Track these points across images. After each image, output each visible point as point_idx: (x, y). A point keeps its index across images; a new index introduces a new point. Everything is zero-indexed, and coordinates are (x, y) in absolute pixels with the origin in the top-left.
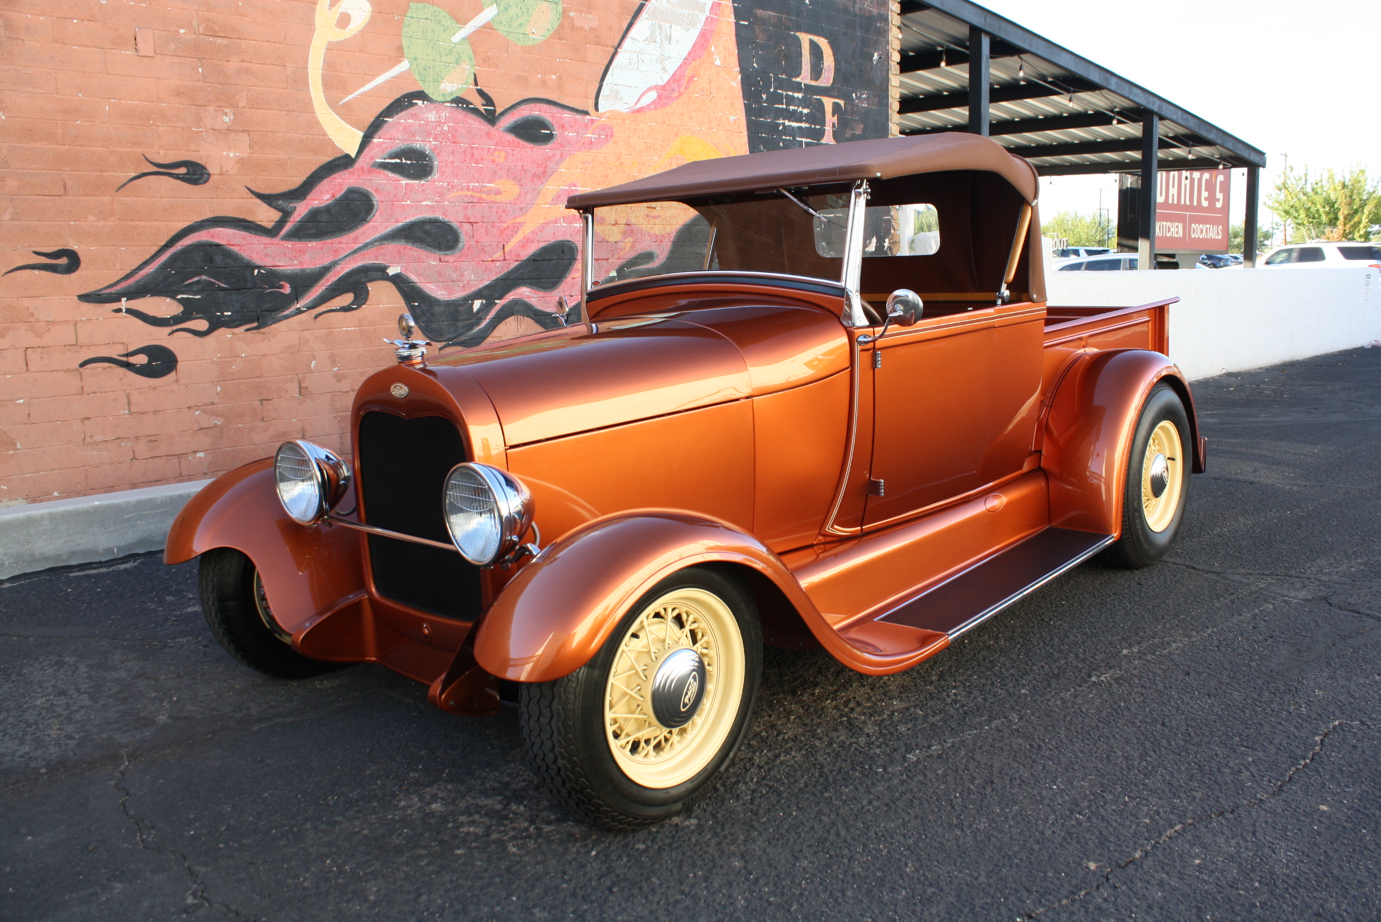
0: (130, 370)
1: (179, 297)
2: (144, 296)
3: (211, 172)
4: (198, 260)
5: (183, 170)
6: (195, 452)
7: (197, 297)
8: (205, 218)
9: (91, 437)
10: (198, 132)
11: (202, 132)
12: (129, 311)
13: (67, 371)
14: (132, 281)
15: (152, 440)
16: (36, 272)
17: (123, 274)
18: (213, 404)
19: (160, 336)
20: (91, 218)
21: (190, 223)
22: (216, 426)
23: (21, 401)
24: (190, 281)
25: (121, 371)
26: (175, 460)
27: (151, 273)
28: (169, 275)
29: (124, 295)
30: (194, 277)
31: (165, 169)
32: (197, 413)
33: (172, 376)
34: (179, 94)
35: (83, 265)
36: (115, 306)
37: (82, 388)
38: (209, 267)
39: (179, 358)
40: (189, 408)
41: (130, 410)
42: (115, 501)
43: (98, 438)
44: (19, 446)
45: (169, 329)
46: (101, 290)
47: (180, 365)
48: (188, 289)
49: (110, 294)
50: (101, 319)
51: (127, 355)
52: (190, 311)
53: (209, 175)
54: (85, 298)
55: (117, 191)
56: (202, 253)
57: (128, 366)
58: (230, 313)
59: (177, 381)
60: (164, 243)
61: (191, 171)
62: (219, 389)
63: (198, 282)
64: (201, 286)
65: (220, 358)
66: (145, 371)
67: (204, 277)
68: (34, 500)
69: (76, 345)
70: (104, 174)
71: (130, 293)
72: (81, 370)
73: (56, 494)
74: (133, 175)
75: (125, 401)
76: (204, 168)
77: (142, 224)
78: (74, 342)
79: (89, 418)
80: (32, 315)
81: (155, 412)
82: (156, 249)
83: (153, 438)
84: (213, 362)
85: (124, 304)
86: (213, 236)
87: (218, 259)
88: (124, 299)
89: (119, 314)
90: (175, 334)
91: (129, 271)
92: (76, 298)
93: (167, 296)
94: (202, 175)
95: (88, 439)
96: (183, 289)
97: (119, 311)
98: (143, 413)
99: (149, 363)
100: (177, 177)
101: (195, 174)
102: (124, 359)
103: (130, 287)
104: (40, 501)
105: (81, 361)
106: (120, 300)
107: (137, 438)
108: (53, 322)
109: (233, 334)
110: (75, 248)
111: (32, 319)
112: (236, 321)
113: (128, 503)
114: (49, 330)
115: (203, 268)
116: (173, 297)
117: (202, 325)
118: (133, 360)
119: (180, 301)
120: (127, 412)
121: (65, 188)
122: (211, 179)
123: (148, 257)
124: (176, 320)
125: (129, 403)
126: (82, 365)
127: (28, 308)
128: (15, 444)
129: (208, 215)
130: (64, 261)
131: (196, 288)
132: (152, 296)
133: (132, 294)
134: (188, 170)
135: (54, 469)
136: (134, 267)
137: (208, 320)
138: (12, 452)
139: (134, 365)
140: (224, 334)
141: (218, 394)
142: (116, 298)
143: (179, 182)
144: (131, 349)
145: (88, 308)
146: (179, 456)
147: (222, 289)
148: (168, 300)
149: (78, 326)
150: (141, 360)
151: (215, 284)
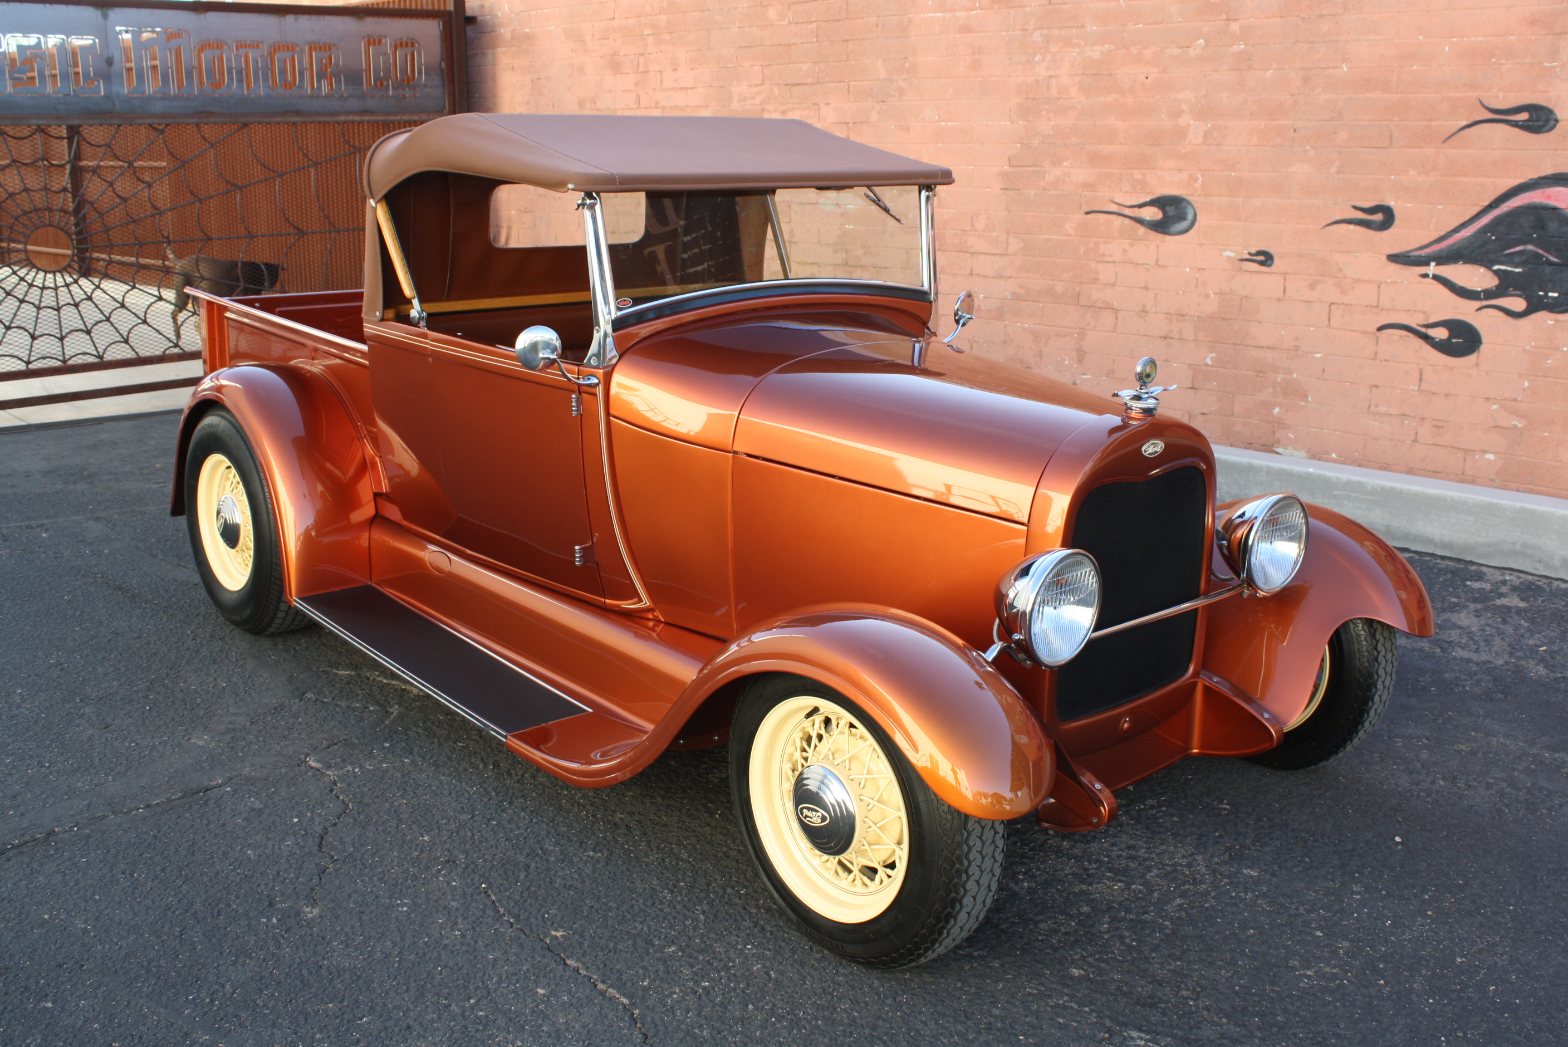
0: (1427, 343)
1: (1496, 267)
2: (1456, 263)
3: (1559, 116)
4: (1527, 225)
5: (1524, 116)
6: (1486, 452)
7: (1517, 270)
8: (1542, 174)
9: (1376, 406)
10: (1549, 69)
11: (1556, 67)
12: (1436, 278)
13: (1364, 333)
14: (1444, 244)
15: (1439, 426)
16: (1352, 227)
17: (1436, 235)
18: (1515, 400)
19: (1465, 311)
20: (1412, 173)
21: (1522, 181)
22: (1515, 427)
23: (1319, 355)
24: (1512, 250)
25: (1418, 342)
26: (1460, 455)
27: (1468, 238)
28: (1486, 242)
29: (1434, 259)
30: (1518, 245)
31: (1501, 116)
32: (1494, 407)
33: (1472, 358)
34: (1534, 22)
35: (1397, 222)
36: (1423, 270)
37: (1376, 354)
38: (1539, 236)
39: (1484, 339)
40: (1487, 399)
41: (1420, 386)
42: (1328, 474)
43: (1383, 409)
44: (1310, 399)
45: (1477, 304)
46: (1411, 251)
47: (1483, 348)
48: (1509, 260)
49: (1420, 256)
50: (1406, 283)
51: (1427, 326)
52: (1506, 285)
53: (1557, 121)
54: (1393, 258)
55: (1444, 142)
56: (1532, 218)
57: (1426, 338)
58: (1556, 295)
59: (1477, 365)
60: (1486, 203)
61: (1534, 116)
62: (1526, 384)
63: (1521, 253)
64: (1524, 258)
65: (1535, 347)
66: (1444, 348)
67: (1530, 247)
68: (1314, 456)
69: (1377, 307)
70: (1433, 123)
71: (1441, 257)
72: (1378, 334)
73: (1334, 455)
74: (1464, 123)
75: (1417, 376)
76: (1550, 112)
77: (1465, 179)
78: (1374, 303)
79: (1377, 387)
80: (1340, 270)
81: (1447, 395)
82: (1477, 209)
83: (1439, 424)
84: (1525, 351)
85: (1432, 269)
86: (1549, 197)
87: (1552, 226)
88: (1433, 264)
89: (1426, 280)
90: (1484, 311)
91: (1443, 233)
92: (1384, 258)
93: (1481, 265)
94: (1548, 121)
95: (1373, 408)
96: (1502, 259)
97: (1425, 276)
98: (1434, 394)
99: (1449, 339)
100: (1515, 124)
101: (1538, 120)
102: (1423, 330)
103: (1442, 250)
104: (1319, 459)
105: (1379, 325)
106: (1428, 264)
107: (1423, 419)
108: (1359, 280)
109: (1556, 321)
110: (1391, 203)
111: (1340, 275)
112: (1562, 305)
113: (1338, 479)
114: (1353, 288)
115: (1531, 235)
116: (1489, 268)
117: (1518, 304)
118: (1432, 332)
119: (1497, 273)
120: (1416, 388)
121: (1391, 138)
122: (1558, 126)
123: (1467, 218)
124: (1489, 294)
125: (1421, 379)
126: (1380, 329)
127: (1338, 264)
128: (1307, 396)
129: (1548, 170)
130: (1379, 217)
131: (1517, 259)
132: (1464, 263)
133: (1444, 258)
134: (1531, 116)
135: (1335, 430)
136: (1449, 229)
137: (1526, 299)
138: (1302, 403)
139: (1433, 339)
140: (1545, 319)
141: (1524, 390)
142: (1424, 262)
143: (1516, 131)
144: (1432, 320)
145: (1394, 268)
146: (1466, 451)
147: (1552, 264)
148: (1482, 270)
149: (1382, 287)
150: (1441, 334)
151: (1543, 256)
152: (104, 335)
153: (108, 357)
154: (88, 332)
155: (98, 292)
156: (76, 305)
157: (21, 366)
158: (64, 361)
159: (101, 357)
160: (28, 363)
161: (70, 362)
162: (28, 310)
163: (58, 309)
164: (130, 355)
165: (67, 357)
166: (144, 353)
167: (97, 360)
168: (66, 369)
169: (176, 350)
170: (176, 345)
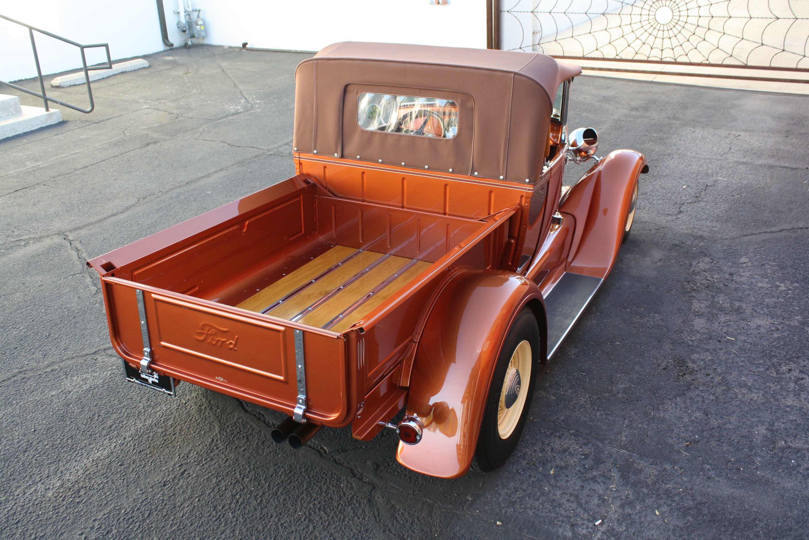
152: (678, 51)
153: (678, 60)
154: (673, 49)
155: (679, 34)
156: (670, 38)
157: (646, 59)
158: (661, 59)
159: (676, 60)
160: (648, 57)
161: (663, 60)
162: (652, 38)
163: (663, 39)
164: (688, 61)
165: (663, 57)
166: (693, 61)
167: (674, 61)
168: (661, 62)
169: (707, 62)
170: (707, 60)
